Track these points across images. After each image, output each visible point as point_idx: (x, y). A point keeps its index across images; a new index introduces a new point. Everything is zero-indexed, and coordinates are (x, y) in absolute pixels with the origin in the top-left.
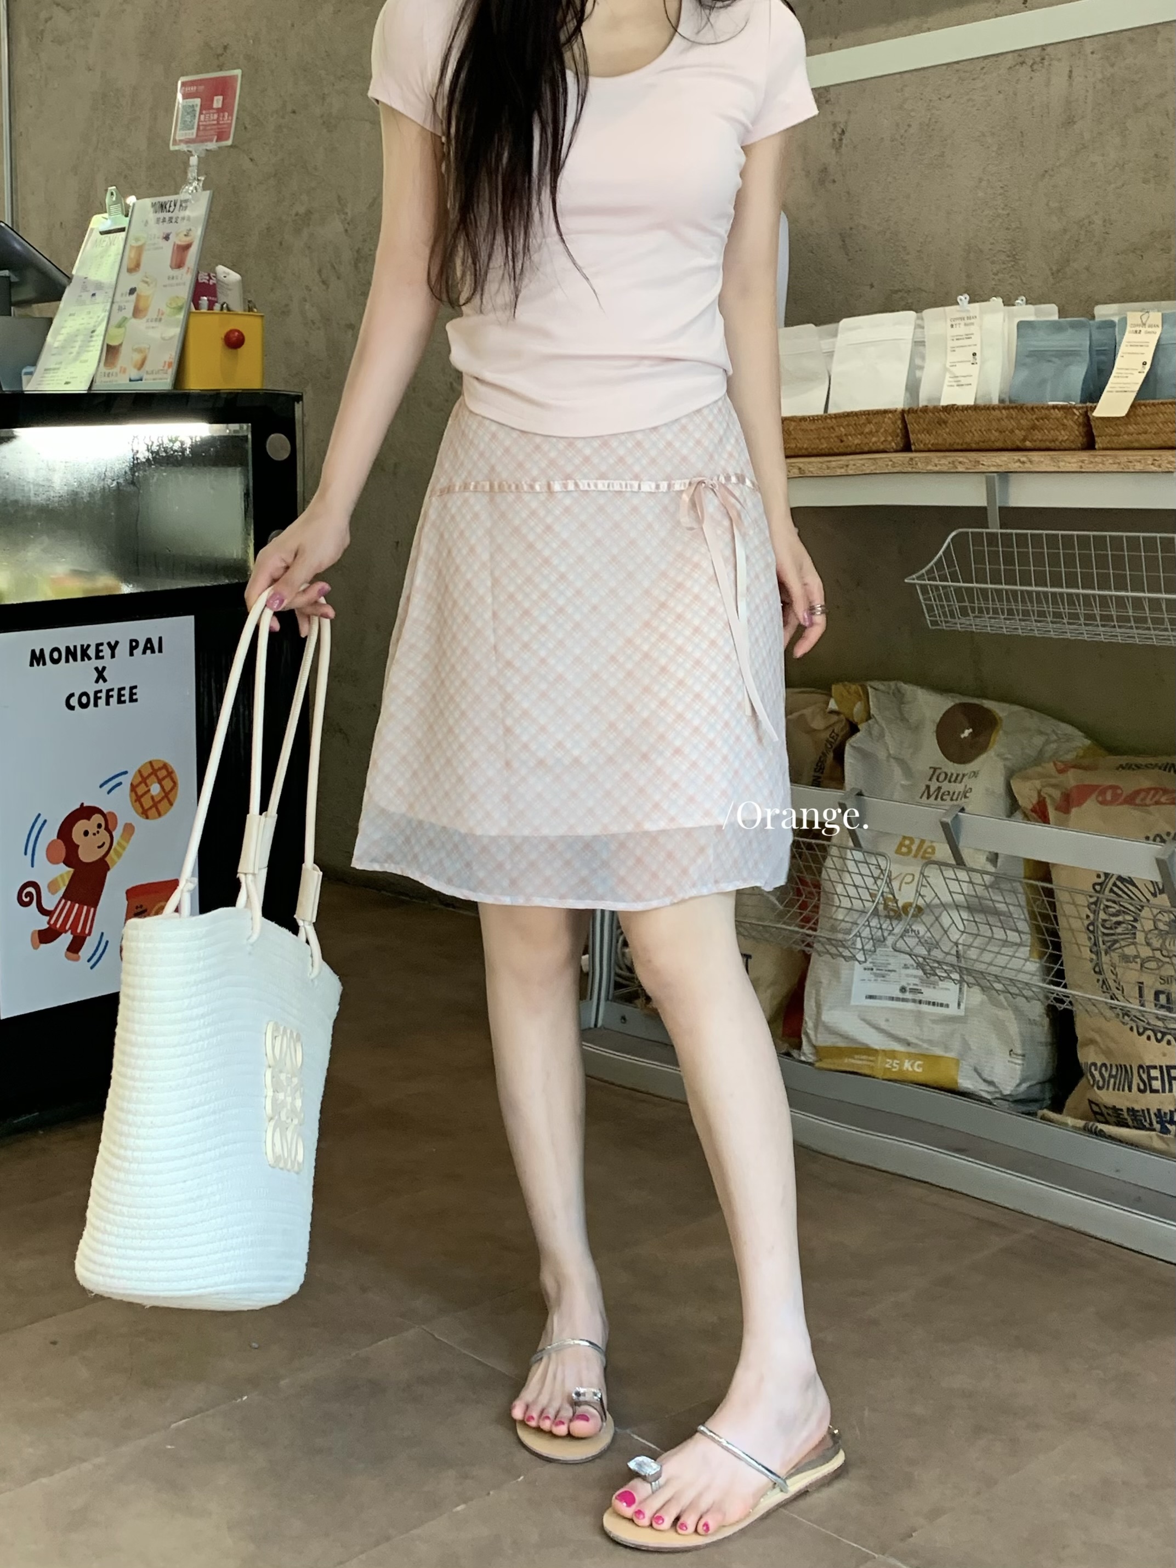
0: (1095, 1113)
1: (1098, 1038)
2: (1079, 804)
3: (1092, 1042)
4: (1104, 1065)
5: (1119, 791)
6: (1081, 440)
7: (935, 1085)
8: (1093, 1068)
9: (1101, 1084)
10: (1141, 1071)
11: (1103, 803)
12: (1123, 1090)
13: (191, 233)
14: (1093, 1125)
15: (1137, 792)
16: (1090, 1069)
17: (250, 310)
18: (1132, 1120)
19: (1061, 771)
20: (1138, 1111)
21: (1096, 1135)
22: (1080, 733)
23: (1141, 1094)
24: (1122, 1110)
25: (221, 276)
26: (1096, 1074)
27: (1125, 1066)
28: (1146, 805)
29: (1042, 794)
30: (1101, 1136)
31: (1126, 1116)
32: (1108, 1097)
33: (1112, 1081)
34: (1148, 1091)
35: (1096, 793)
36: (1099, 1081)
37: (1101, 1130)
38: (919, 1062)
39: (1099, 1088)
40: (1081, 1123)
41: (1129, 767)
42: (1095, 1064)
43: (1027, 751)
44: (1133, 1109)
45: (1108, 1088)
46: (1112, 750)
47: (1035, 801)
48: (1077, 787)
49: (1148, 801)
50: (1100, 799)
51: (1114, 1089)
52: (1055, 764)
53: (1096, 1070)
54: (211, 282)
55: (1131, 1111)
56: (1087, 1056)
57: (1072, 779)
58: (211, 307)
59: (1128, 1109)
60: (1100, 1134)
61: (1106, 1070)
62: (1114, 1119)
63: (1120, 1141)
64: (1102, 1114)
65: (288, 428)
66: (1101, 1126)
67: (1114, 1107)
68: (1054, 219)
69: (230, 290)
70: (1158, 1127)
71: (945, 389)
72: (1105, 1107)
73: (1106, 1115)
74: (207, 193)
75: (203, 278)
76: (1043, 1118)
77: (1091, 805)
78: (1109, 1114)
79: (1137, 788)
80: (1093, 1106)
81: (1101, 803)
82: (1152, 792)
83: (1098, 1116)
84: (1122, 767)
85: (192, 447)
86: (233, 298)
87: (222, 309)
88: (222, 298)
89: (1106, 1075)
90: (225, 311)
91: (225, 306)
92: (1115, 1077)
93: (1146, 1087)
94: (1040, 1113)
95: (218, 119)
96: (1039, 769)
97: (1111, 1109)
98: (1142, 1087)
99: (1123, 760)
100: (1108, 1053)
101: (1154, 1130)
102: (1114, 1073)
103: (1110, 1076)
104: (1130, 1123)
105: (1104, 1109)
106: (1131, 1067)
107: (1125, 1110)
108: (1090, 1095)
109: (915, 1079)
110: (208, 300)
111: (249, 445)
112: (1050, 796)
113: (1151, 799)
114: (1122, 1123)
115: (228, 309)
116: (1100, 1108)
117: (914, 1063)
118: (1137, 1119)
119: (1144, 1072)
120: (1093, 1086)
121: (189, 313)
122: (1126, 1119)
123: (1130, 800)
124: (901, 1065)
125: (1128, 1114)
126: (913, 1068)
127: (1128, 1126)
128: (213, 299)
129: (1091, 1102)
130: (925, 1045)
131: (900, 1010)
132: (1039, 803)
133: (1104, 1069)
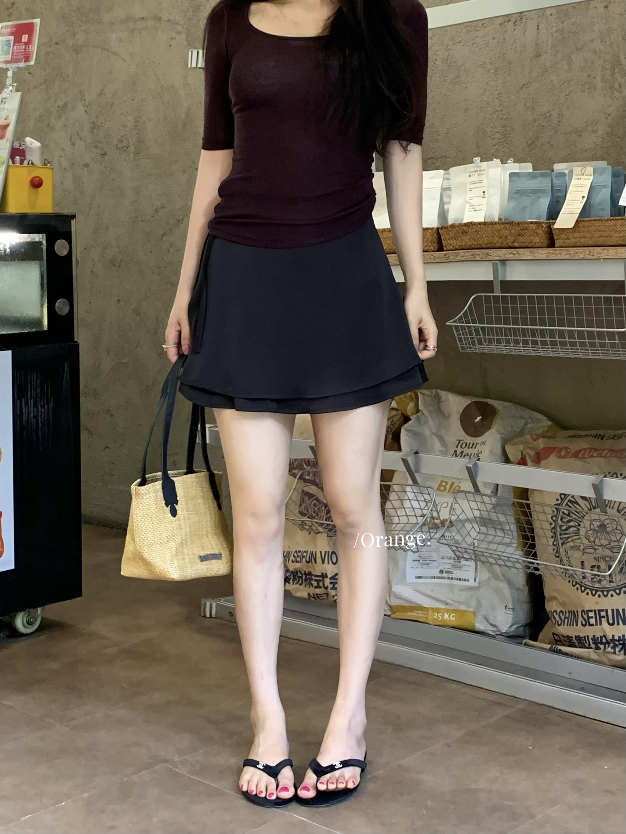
0: (556, 640)
1: (558, 597)
2: (546, 458)
3: (554, 598)
4: (561, 611)
5: (569, 450)
6: (546, 242)
7: (462, 627)
8: (555, 614)
9: (560, 623)
10: (583, 613)
11: (560, 457)
12: (573, 625)
13: (8, 118)
14: (555, 647)
15: (580, 451)
16: (553, 614)
17: (45, 164)
18: (578, 643)
19: (535, 440)
20: (582, 637)
21: (557, 653)
22: (545, 418)
23: (583, 627)
24: (572, 637)
25: (28, 144)
26: (557, 617)
27: (574, 611)
28: (584, 458)
29: (524, 453)
30: (560, 653)
31: (575, 641)
32: (564, 630)
33: (566, 620)
34: (587, 625)
35: (555, 452)
36: (558, 621)
37: (560, 650)
38: (454, 614)
39: (559, 625)
40: (548, 646)
41: (574, 436)
42: (556, 611)
43: (514, 428)
44: (579, 636)
45: (564, 625)
46: (565, 427)
47: (519, 458)
48: (544, 448)
49: (586, 456)
50: (558, 454)
51: (567, 625)
52: (531, 436)
53: (556, 614)
54: (21, 148)
55: (578, 638)
56: (551, 607)
57: (541, 444)
58: (22, 162)
59: (576, 636)
60: (560, 652)
61: (563, 615)
62: (568, 643)
63: (571, 656)
64: (560, 641)
65: (68, 236)
66: (560, 647)
67: (568, 635)
68: (529, 113)
69: (34, 152)
70: (593, 646)
71: (466, 213)
72: (562, 636)
73: (563, 641)
74: (19, 94)
75: (16, 145)
76: (525, 644)
77: (553, 458)
78: (564, 640)
79: (580, 448)
80: (555, 636)
81: (559, 457)
82: (588, 451)
83: (558, 643)
84: (571, 437)
85: (10, 248)
86: (34, 157)
87: (28, 164)
88: (28, 157)
89: (563, 617)
90: (30, 165)
91: (30, 162)
92: (568, 618)
93: (587, 623)
94: (524, 641)
95: (25, 49)
96: (521, 439)
97: (565, 636)
98: (584, 623)
99: (571, 433)
100: (563, 604)
101: (591, 648)
102: (567, 615)
103: (565, 618)
104: (577, 644)
105: (562, 638)
106: (577, 611)
107: (574, 637)
108: (554, 630)
109: (451, 624)
110: (20, 159)
111: (44, 247)
112: (529, 454)
113: (588, 454)
114: (572, 645)
115: (32, 164)
116: (560, 638)
117: (450, 615)
118: (581, 642)
119: (585, 614)
120: (555, 624)
121: (8, 167)
122: (575, 643)
123: (576, 455)
124: (443, 616)
125: (576, 640)
126: (449, 618)
127: (576, 647)
128: (22, 158)
129: (554, 634)
130: (456, 604)
131: (441, 584)
132: (521, 458)
133: (561, 614)
